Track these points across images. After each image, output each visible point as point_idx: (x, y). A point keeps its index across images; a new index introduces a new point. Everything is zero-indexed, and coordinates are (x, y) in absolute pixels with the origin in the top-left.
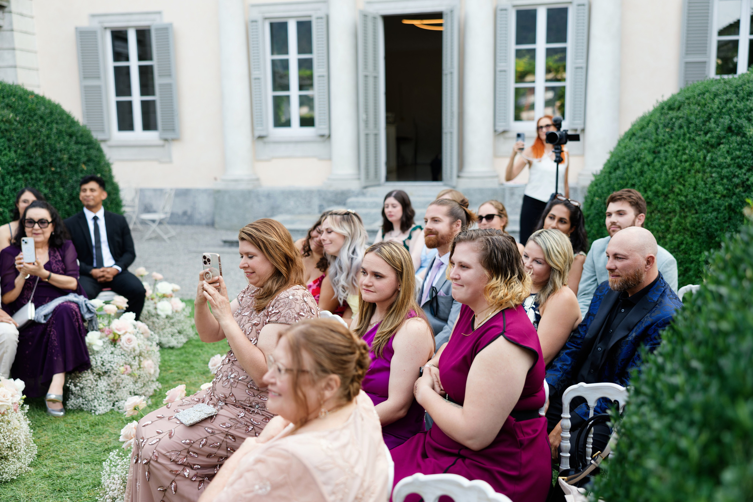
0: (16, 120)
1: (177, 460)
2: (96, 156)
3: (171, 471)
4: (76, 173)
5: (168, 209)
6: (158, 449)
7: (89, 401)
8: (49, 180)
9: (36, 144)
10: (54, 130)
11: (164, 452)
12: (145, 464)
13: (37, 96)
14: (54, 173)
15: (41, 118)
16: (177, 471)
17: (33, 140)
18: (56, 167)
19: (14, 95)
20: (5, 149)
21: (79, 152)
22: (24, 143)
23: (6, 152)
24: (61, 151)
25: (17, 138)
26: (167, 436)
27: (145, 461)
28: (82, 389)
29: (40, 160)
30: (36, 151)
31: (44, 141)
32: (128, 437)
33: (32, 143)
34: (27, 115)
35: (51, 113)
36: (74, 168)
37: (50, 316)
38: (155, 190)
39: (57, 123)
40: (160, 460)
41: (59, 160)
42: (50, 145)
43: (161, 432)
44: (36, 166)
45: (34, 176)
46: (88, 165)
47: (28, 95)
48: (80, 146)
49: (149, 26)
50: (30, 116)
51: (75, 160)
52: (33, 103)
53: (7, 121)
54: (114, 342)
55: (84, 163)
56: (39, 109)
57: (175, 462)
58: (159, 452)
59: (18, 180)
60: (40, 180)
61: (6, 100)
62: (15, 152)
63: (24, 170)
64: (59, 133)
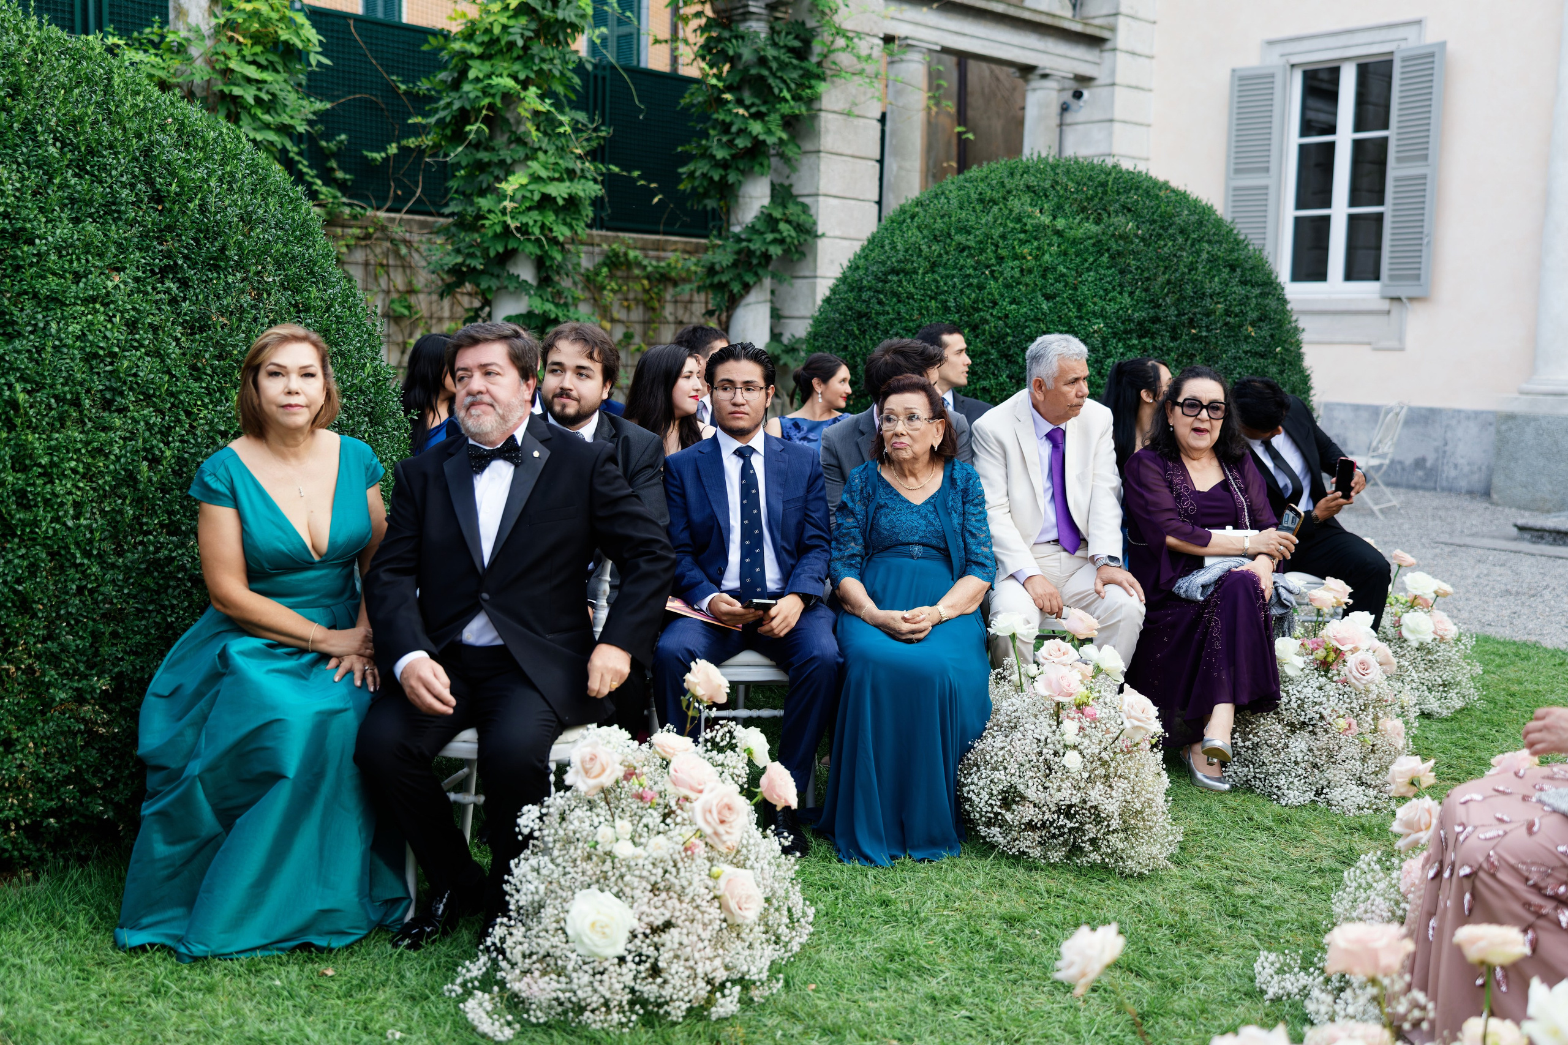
0: (1136, 236)
1: (1542, 884)
2: (1275, 312)
3: (1527, 905)
4: (1236, 342)
5: (1387, 448)
6: (1499, 850)
7: (1267, 774)
8: (1185, 352)
9: (1169, 282)
10: (1204, 256)
11: (1512, 861)
12: (1467, 876)
13: (1174, 191)
14: (1195, 339)
15: (1182, 231)
16: (1541, 907)
17: (1164, 273)
18: (1200, 327)
19: (1137, 189)
20: (1114, 289)
21: (1244, 301)
22: (1148, 279)
23: (1115, 293)
24: (1211, 296)
25: (1137, 268)
26: (1524, 830)
27: (1466, 870)
28: (1256, 746)
29: (1173, 311)
30: (1167, 295)
31: (1183, 274)
32: (1412, 826)
33: (1161, 279)
34: (1156, 226)
35: (1200, 223)
36: (1233, 332)
37: (1211, 589)
38: (1357, 408)
39: (1209, 242)
40: (1501, 876)
41: (1208, 314)
42: (1194, 282)
43: (1506, 818)
44: (1165, 323)
45: (1158, 342)
46: (1260, 328)
47: (1160, 189)
48: (1249, 287)
49: (1392, 53)
50: (1162, 227)
51: (1236, 316)
52: (1168, 203)
53: (1121, 237)
54: (1324, 666)
55: (1253, 324)
56: (1179, 215)
57: (1538, 889)
58: (1501, 858)
59: (1130, 348)
60: (1169, 351)
61: (1123, 198)
62: (1131, 294)
63: (1143, 331)
64: (1213, 260)
